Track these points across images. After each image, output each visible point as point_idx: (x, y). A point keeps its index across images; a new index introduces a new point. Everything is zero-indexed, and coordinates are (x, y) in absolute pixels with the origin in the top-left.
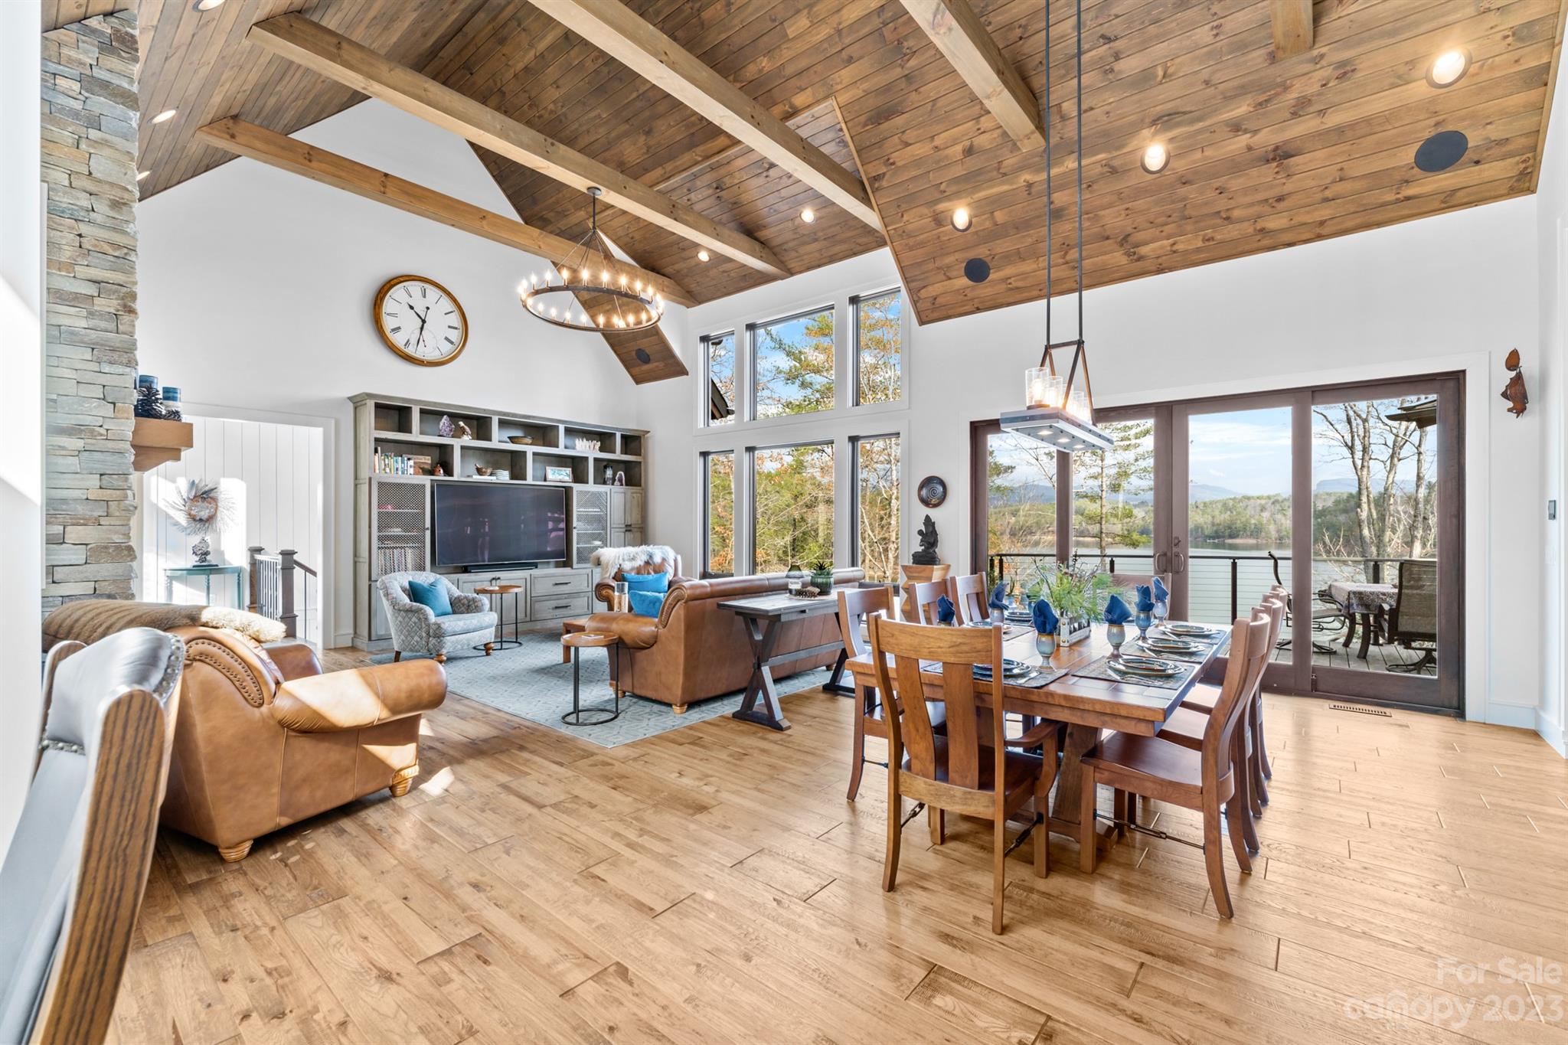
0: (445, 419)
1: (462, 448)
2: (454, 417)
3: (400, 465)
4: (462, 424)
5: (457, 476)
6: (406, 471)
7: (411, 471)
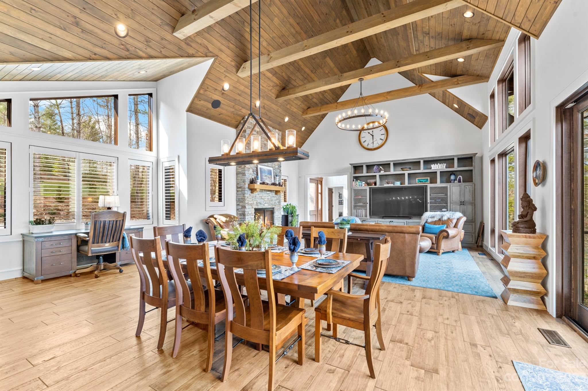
0: (375, 167)
1: (380, 175)
2: (379, 165)
3: (360, 184)
4: (381, 167)
5: (378, 185)
6: (361, 185)
7: (364, 185)
